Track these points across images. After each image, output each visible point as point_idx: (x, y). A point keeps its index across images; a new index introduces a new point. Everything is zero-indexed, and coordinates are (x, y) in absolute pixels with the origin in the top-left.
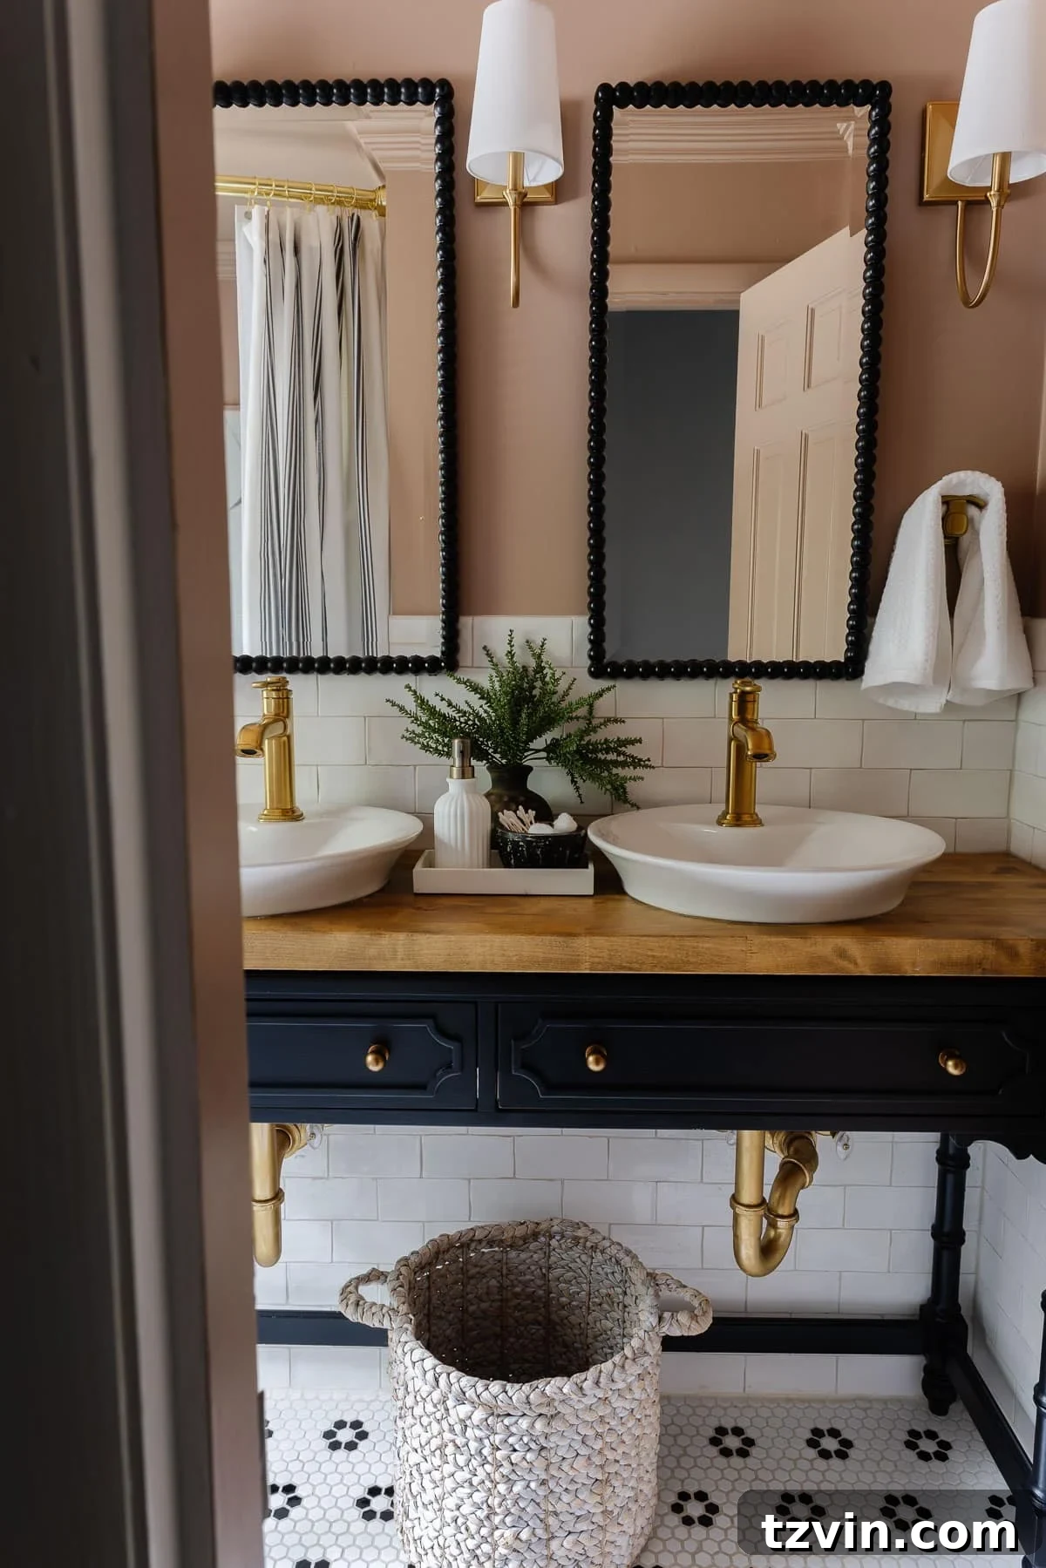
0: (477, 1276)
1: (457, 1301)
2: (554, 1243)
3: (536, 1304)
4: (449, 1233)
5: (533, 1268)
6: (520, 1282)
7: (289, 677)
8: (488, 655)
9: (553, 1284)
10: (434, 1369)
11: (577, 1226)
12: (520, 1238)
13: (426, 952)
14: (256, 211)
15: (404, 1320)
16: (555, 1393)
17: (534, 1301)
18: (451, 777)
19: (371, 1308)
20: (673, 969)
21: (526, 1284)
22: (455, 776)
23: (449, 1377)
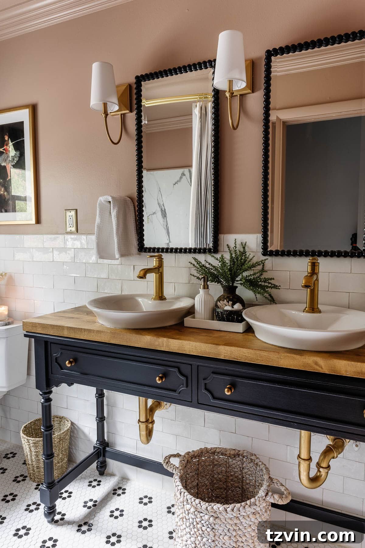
0: (218, 465)
1: (210, 472)
2: (244, 459)
3: (238, 481)
4: (208, 447)
5: (237, 467)
6: (233, 471)
7: (162, 254)
8: (228, 247)
9: (244, 475)
10: (181, 489)
11: (252, 455)
12: (233, 455)
13: (172, 345)
14: (198, 104)
15: (178, 472)
16: (216, 509)
17: (238, 479)
18: (201, 289)
19: (171, 465)
20: (252, 361)
21: (235, 472)
22: (201, 288)
23: (184, 494)
